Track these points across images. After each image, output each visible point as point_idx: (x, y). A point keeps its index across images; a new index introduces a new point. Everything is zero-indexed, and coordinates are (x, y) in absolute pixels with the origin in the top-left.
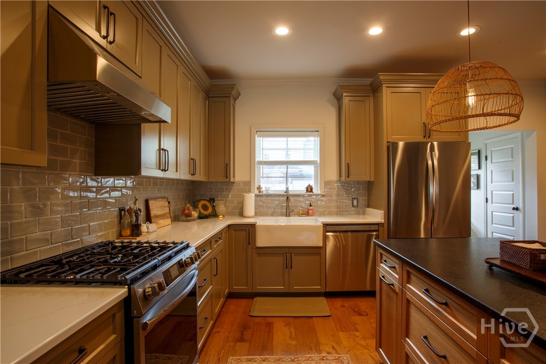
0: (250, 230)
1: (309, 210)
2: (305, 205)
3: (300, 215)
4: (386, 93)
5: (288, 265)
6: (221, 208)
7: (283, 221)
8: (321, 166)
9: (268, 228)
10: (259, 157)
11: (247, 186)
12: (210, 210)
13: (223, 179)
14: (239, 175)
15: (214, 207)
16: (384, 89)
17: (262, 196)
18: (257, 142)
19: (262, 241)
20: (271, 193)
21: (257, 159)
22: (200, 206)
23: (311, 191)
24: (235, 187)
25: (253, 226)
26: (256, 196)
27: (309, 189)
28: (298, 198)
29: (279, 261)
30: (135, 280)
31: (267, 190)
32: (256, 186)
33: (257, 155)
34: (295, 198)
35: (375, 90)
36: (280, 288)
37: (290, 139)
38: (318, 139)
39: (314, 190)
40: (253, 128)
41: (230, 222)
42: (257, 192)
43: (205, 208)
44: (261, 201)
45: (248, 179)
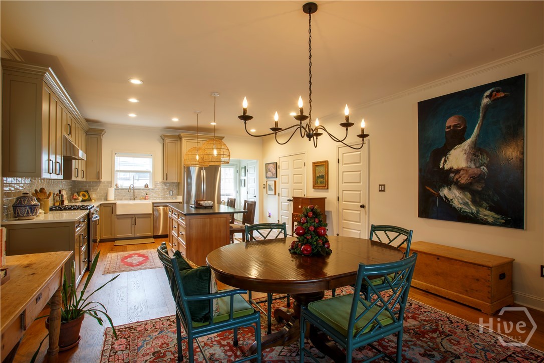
0: (113, 206)
1: (146, 197)
2: (144, 194)
3: (140, 199)
4: (184, 141)
5: (134, 223)
6: (93, 196)
7: (131, 202)
8: (154, 174)
9: (123, 205)
10: (117, 168)
11: (110, 184)
12: (87, 197)
13: (96, 180)
14: (104, 178)
15: (89, 195)
16: (183, 140)
17: (118, 189)
18: (115, 159)
19: (119, 211)
20: (124, 188)
21: (116, 169)
22: (81, 194)
23: (147, 187)
24: (101, 184)
25: (115, 204)
26: (115, 189)
27: (147, 186)
28: (140, 191)
29: (129, 221)
30: (90, 209)
31: (121, 186)
32: (115, 184)
33: (115, 167)
34: (137, 190)
35: (180, 138)
36: (130, 235)
37: (135, 158)
38: (151, 159)
39: (149, 186)
40: (113, 152)
41: (101, 203)
42: (115, 187)
43: (84, 196)
44: (118, 192)
45: (110, 180)
